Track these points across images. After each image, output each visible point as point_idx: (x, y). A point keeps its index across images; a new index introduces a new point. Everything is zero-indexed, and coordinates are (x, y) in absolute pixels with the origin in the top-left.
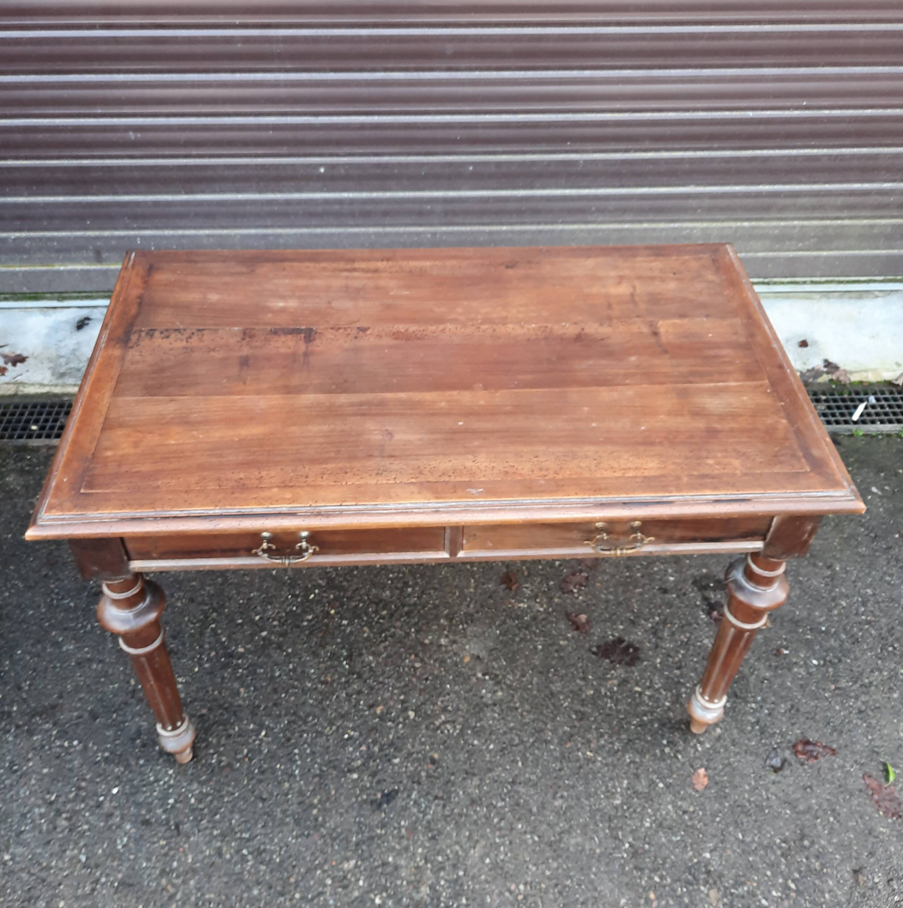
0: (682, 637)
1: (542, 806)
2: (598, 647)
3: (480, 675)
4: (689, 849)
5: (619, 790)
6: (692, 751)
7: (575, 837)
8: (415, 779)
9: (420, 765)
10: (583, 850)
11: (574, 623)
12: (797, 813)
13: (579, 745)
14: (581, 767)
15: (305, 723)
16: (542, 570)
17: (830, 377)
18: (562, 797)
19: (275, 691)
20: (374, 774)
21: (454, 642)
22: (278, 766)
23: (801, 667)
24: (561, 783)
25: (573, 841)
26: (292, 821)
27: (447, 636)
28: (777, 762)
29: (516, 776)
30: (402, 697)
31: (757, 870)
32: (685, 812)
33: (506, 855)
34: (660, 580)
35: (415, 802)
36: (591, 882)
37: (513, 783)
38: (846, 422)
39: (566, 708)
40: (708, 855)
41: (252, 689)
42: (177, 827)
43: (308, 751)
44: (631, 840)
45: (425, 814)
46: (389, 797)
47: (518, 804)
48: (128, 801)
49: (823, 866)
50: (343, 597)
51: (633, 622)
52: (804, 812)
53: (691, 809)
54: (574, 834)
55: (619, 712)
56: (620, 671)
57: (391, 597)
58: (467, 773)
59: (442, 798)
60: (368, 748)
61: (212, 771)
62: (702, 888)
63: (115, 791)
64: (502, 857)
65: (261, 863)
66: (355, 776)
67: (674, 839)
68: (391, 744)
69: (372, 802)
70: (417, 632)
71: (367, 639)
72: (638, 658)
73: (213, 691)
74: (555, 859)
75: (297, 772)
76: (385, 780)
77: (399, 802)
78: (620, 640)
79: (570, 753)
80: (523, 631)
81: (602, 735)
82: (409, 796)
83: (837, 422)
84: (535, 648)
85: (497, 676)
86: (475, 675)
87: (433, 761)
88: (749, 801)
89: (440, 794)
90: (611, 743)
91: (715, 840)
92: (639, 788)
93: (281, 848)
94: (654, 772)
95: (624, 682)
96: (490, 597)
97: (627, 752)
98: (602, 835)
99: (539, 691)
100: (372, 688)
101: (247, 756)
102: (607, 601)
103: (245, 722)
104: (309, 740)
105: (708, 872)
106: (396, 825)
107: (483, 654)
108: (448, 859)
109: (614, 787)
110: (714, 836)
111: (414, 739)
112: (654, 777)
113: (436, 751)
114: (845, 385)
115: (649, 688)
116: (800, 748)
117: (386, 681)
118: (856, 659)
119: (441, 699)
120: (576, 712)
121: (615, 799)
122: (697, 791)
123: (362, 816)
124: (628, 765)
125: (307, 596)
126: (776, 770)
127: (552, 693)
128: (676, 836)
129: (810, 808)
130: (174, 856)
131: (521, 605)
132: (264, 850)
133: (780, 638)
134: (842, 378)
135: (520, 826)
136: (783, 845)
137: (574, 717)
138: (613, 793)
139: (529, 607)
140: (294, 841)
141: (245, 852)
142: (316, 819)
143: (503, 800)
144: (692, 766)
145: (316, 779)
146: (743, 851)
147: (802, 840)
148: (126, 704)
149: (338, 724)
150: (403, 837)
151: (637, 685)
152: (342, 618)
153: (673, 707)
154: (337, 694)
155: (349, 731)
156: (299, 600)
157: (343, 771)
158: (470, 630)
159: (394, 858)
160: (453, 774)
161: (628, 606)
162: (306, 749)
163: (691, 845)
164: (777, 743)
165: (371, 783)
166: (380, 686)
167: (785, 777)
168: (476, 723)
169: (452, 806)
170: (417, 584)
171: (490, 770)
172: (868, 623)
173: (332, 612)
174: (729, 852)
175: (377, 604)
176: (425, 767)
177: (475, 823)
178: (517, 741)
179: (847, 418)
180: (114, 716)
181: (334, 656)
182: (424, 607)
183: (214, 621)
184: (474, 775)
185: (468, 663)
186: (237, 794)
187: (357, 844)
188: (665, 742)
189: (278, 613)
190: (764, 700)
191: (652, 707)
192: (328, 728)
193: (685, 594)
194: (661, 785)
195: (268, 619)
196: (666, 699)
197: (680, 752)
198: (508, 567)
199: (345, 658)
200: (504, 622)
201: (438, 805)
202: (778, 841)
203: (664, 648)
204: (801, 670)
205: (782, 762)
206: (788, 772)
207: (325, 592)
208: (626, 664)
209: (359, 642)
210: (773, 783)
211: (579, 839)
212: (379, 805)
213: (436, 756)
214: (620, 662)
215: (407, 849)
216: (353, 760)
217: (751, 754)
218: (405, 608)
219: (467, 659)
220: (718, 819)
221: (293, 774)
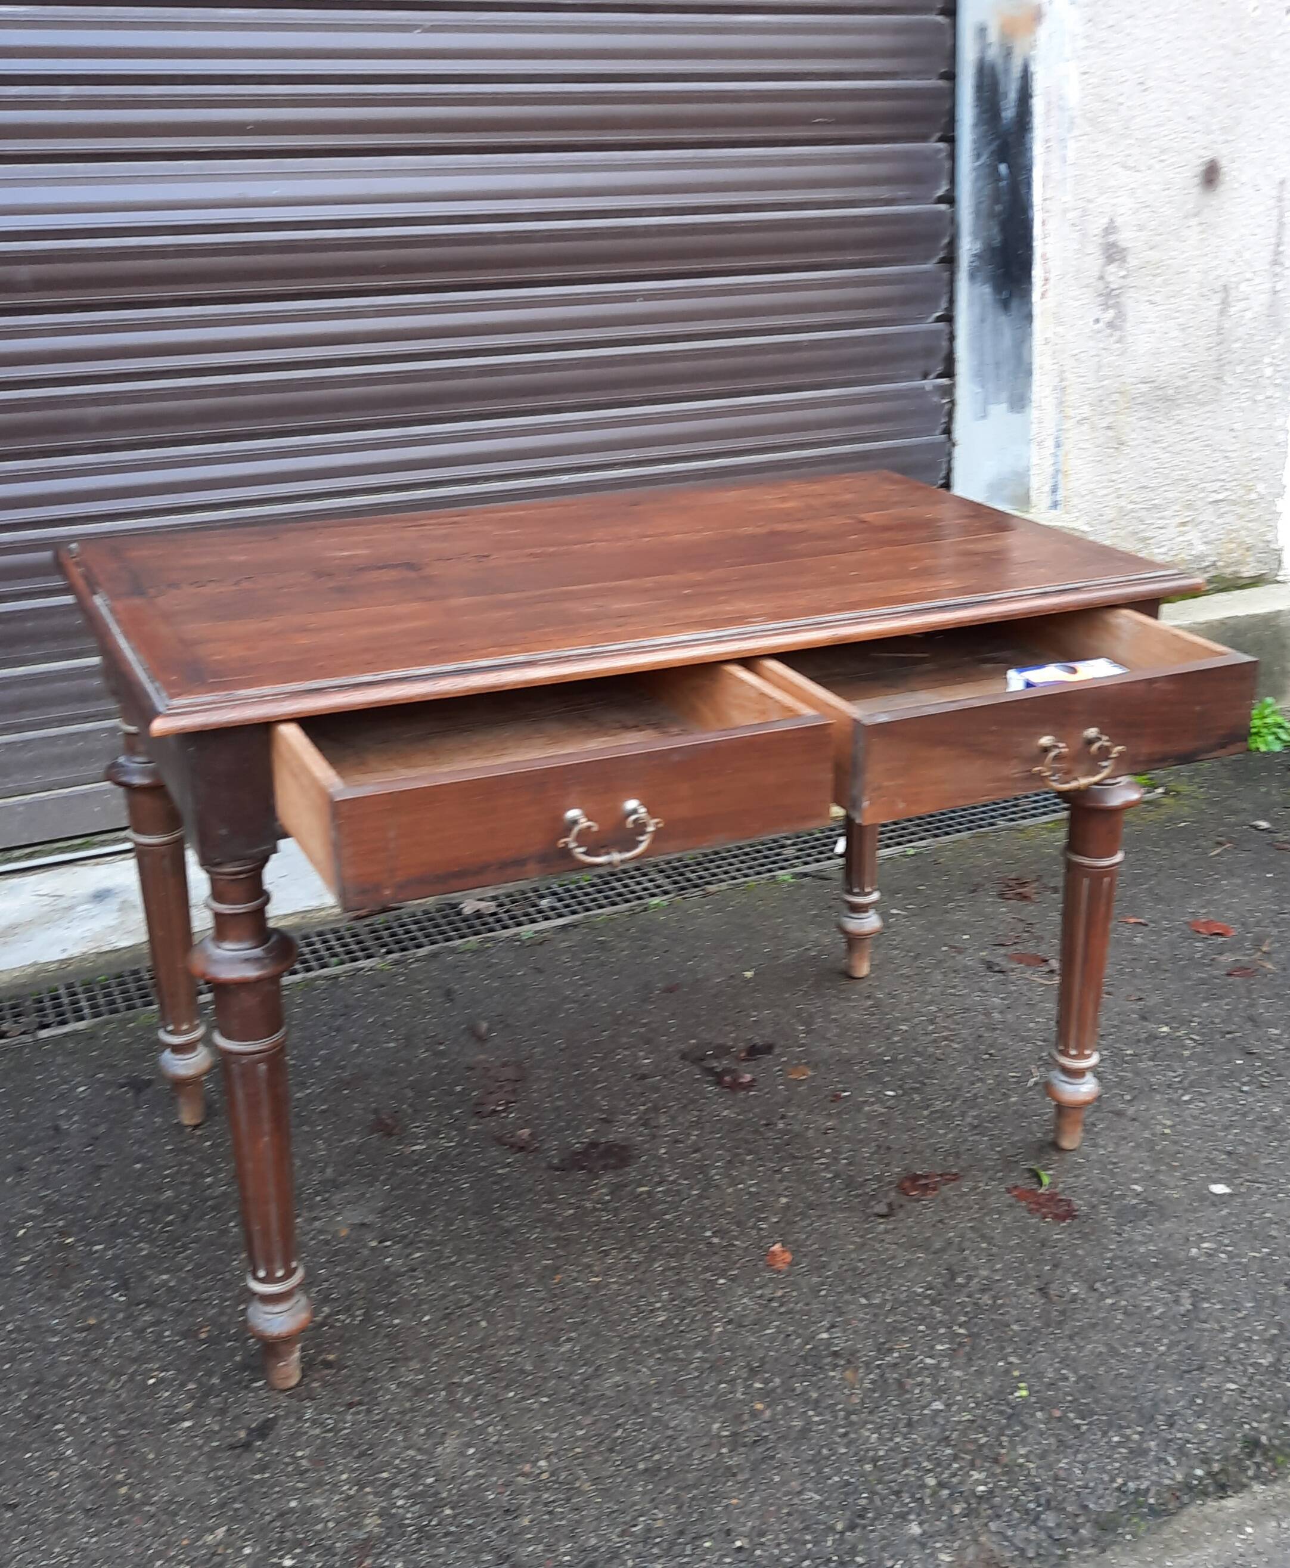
0: (689, 1117)
1: (541, 1360)
2: (561, 1161)
3: (374, 1244)
4: (793, 1337)
5: (659, 1305)
6: (754, 1232)
7: (610, 1377)
8: (303, 1395)
9: (305, 1376)
10: (628, 1389)
11: (512, 1146)
12: (935, 1253)
13: (575, 1275)
14: (587, 1298)
15: (64, 1387)
16: (436, 1101)
18: (569, 1340)
20: (223, 1412)
21: (316, 1219)
22: (28, 1455)
23: (874, 1103)
24: (561, 1325)
25: (608, 1383)
26: (81, 1516)
28: (882, 1208)
29: (483, 1339)
31: (903, 1331)
32: (770, 1300)
33: (501, 1434)
34: (631, 1066)
35: (314, 1422)
36: (657, 1420)
37: (481, 1348)
38: (829, 858)
39: (536, 1240)
40: (825, 1336)
43: (83, 1420)
44: (700, 1354)
45: (335, 1430)
46: (262, 1430)
47: (499, 1370)
49: (995, 1298)
50: (85, 1218)
51: (606, 1121)
52: (943, 1250)
53: (779, 1293)
54: (607, 1375)
55: (622, 1222)
56: (608, 1177)
57: (178, 1196)
58: (395, 1361)
59: (360, 1403)
60: (200, 1383)
62: (832, 1374)
64: (494, 1439)
66: (187, 1424)
67: (767, 1333)
68: (243, 1367)
69: (232, 1447)
71: (150, 1256)
72: (631, 1157)
74: (586, 1413)
75: (69, 1452)
76: (247, 1413)
77: (283, 1431)
78: (594, 1145)
79: (563, 1288)
80: (431, 1175)
81: (606, 1253)
82: (299, 1419)
83: (818, 861)
84: (459, 1188)
85: (405, 1237)
86: (365, 1246)
87: (328, 1365)
88: (860, 1260)
89: (357, 1399)
90: (625, 1258)
91: (829, 1317)
92: (690, 1294)
94: (706, 1269)
95: (616, 1190)
96: (359, 1152)
97: (655, 1260)
98: (651, 1362)
99: (483, 1234)
100: (180, 1312)
102: (557, 1109)
104: (80, 1407)
105: (835, 1354)
106: (287, 1459)
107: (369, 1219)
108: (401, 1471)
109: (649, 1303)
110: (826, 1312)
112: (709, 1275)
113: (329, 1352)
115: (659, 1183)
116: (907, 1184)
117: (204, 1296)
118: (946, 1077)
120: (556, 1240)
121: (656, 1317)
122: (779, 1272)
123: (219, 1468)
124: (663, 1274)
125: (11, 1235)
126: (884, 1217)
127: (506, 1231)
129: (949, 1243)
131: (416, 1148)
133: (832, 1082)
135: (512, 1394)
136: (929, 1292)
137: (553, 1246)
138: (651, 1312)
139: (430, 1147)
140: (94, 1540)
142: (130, 1498)
143: (470, 1373)
144: (761, 1248)
145: (111, 1450)
146: (876, 1315)
147: (953, 1279)
149: (130, 1371)
150: (307, 1471)
151: (640, 1185)
152: (91, 1244)
154: (115, 1336)
155: (155, 1374)
157: (162, 1425)
158: (337, 1198)
159: (300, 1500)
160: (370, 1369)
161: (592, 1106)
162: (77, 1419)
163: (796, 1332)
164: (875, 1190)
165: (221, 1424)
166: (195, 1305)
167: (900, 1221)
168: (389, 1299)
169: (384, 1407)
171: (434, 1346)
172: (946, 1038)
173: (70, 1241)
174: (855, 1323)
175: (153, 1211)
176: (316, 1376)
177: (432, 1413)
178: (468, 1300)
179: (829, 854)
181: (89, 1294)
184: (407, 1359)
185: (347, 1238)
187: (222, 1505)
188: (709, 1234)
190: (837, 1151)
191: (674, 1202)
192: (113, 1382)
193: (673, 1072)
194: (722, 1281)
196: (691, 1188)
197: (736, 1238)
198: (376, 1111)
199: (115, 1289)
200: (393, 1174)
201: (358, 1413)
202: (921, 1290)
203: (667, 1136)
204: (875, 1107)
205: (890, 1205)
206: (901, 1215)
207: (45, 1221)
208: (615, 1168)
209: (135, 1264)
210: (887, 1232)
211: (617, 1378)
212: (247, 1446)
213: (331, 1357)
214: (605, 1167)
215: (319, 1483)
216: (176, 1407)
217: (843, 1210)
218: (209, 1203)
219: (344, 1233)
220: (823, 1293)
221: (61, 1458)
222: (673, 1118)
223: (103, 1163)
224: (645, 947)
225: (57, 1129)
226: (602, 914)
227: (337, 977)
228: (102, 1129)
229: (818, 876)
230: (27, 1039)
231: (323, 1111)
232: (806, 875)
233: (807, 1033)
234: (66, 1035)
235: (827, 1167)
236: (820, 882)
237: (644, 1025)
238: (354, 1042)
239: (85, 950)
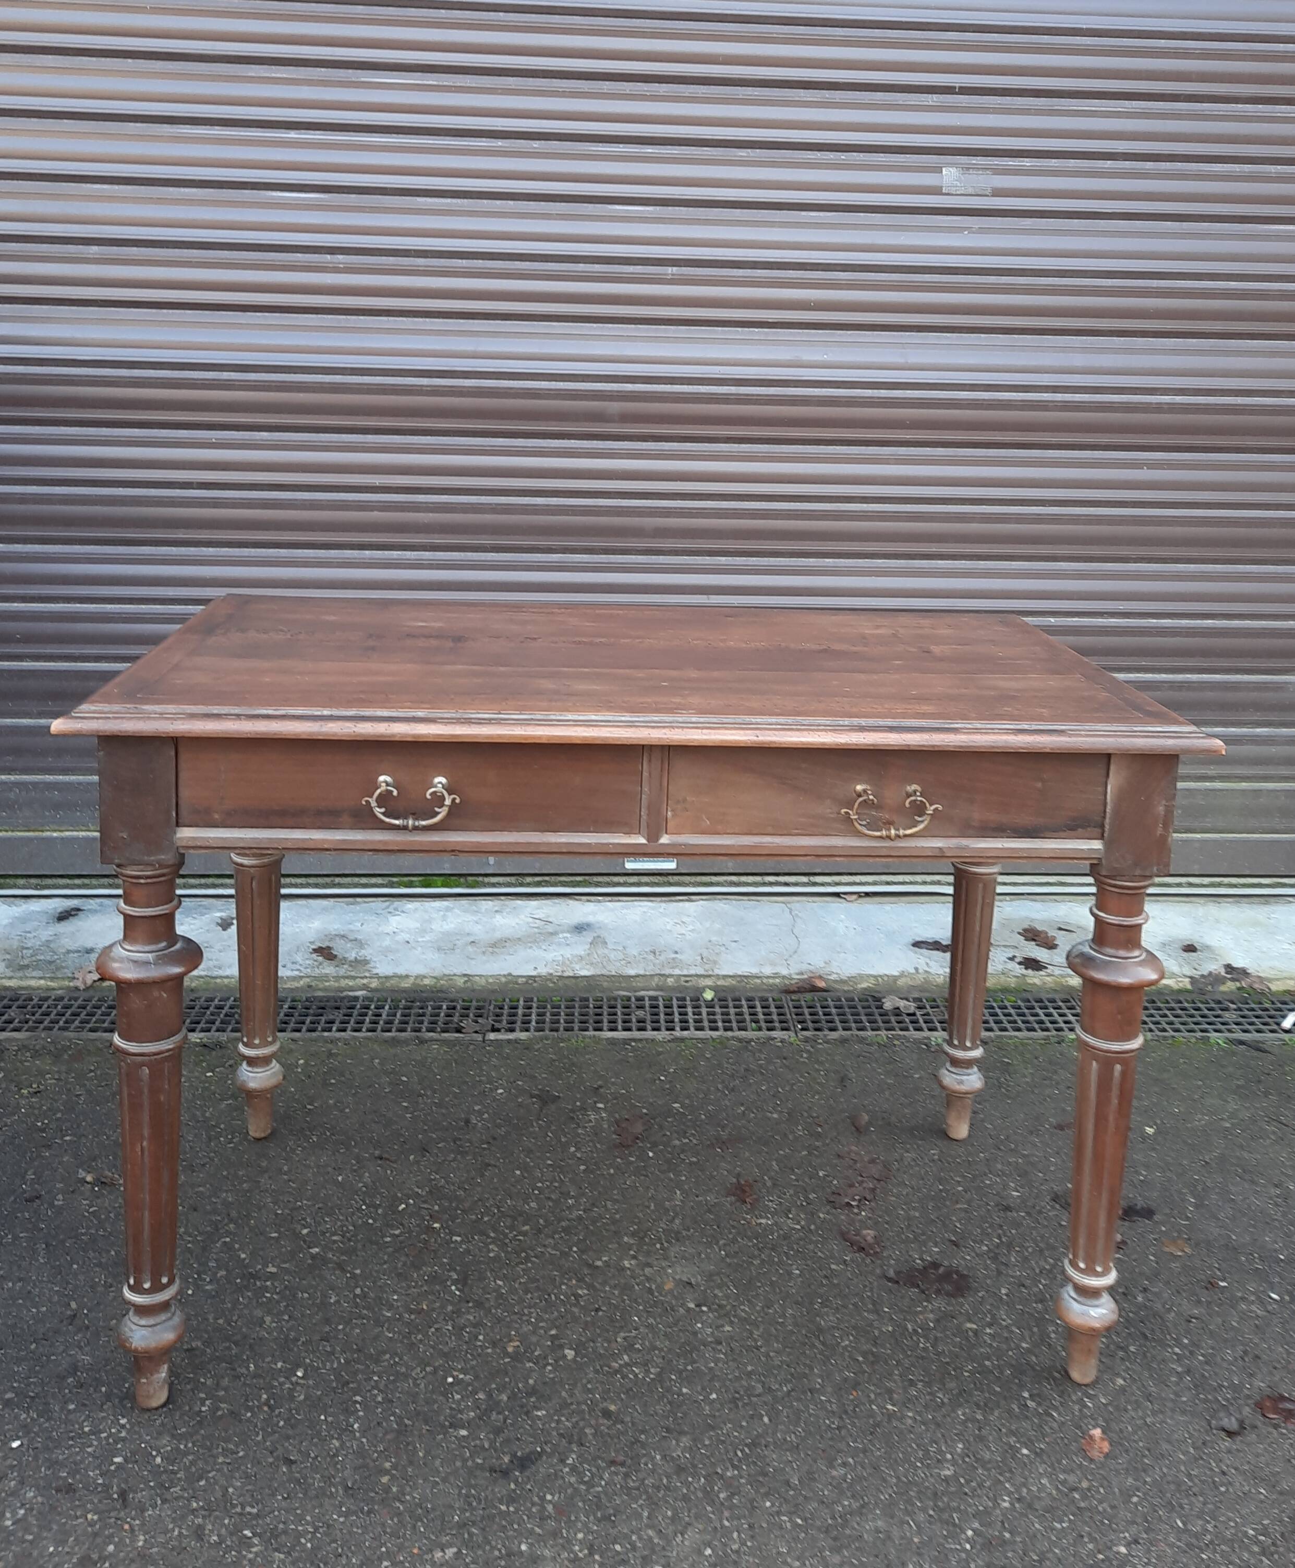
0: (1042, 1263)
1: (810, 1477)
2: (898, 1273)
3: (692, 1305)
4: (1086, 1540)
5: (949, 1456)
6: (1077, 1407)
7: (874, 1520)
8: (574, 1438)
9: (583, 1419)
10: (889, 1538)
11: (854, 1244)
13: (872, 1396)
14: (877, 1425)
15: (377, 1361)
16: (797, 1180)
17: (1238, 984)
18: (844, 1464)
19: (327, 1321)
20: (498, 1431)
21: (649, 1265)
22: (323, 1417)
23: (1253, 1302)
24: (842, 1446)
25: (869, 1526)
26: (341, 1492)
27: (634, 1257)
28: (1231, 1423)
29: (759, 1436)
30: (553, 1332)
32: (1074, 1489)
33: (743, 1544)
34: (998, 1194)
35: (573, 1469)
37: (754, 1445)
38: (1273, 1031)
39: (845, 1348)
40: (1123, 1550)
41: (286, 1317)
42: (123, 1494)
43: (380, 1399)
44: (976, 1525)
45: (590, 1485)
46: (524, 1463)
47: (765, 1474)
48: (36, 1458)
50: (457, 1208)
51: (955, 1244)
53: (1085, 1484)
54: (870, 1516)
55: (938, 1354)
56: (940, 1303)
57: (539, 1209)
58: (668, 1430)
59: (623, 1464)
60: (490, 1395)
61: (200, 1423)
63: (15, 1444)
64: (735, 1547)
65: (277, 1550)
66: (464, 1433)
67: (1058, 1526)
68: (532, 1392)
69: (492, 1470)
70: (581, 1252)
71: (497, 1259)
72: (969, 1288)
73: (216, 1319)
74: (836, 1550)
75: (356, 1426)
76: (518, 1439)
77: (543, 1469)
78: (935, 1265)
79: (857, 1406)
80: (767, 1252)
81: (912, 1383)
82: (562, 1461)
83: (1258, 1031)
84: (790, 1273)
85: (722, 1306)
86: (682, 1305)
87: (607, 1414)
88: (1189, 1476)
89: (621, 1458)
90: (929, 1394)
91: (1134, 1529)
92: (987, 1456)
93: (316, 1529)
94: (1013, 1433)
95: (945, 1318)
96: (710, 1211)
97: (960, 1405)
98: (922, 1517)
99: (796, 1324)
100: (499, 1320)
101: (267, 1403)
102: (909, 1218)
103: (269, 1359)
104: (382, 1386)
106: (536, 1499)
107: (698, 1280)
108: (634, 1548)
109: (940, 1451)
110: (1134, 1522)
111: (574, 1385)
112: (1012, 1440)
113: (613, 1402)
114: (1262, 993)
115: (990, 1325)
116: (1268, 1403)
117: (526, 1311)
119: (622, 1334)
120: (864, 1354)
121: (943, 1468)
122: (1092, 1460)
123: (474, 1487)
124: (964, 1423)
125: (393, 1208)
126: (1230, 1434)
127: (821, 1330)
128: (1061, 1521)
130: (112, 1536)
131: (763, 1221)
132: (285, 1532)
133: (1211, 1267)
134: (1256, 986)
135: (768, 1504)
136: (1263, 1538)
137: (861, 1359)
138: (939, 1461)
139: (776, 1224)
140: (342, 1519)
141: (248, 1533)
142: (387, 1489)
143: (737, 1468)
144: (1079, 1427)
145: (391, 1436)
146: (1189, 1545)
148: (57, 1332)
149: (437, 1364)
150: (550, 1517)
151: (970, 1321)
152: (452, 1234)
153: (1037, 1351)
154: (436, 1326)
155: (455, 1373)
156: (380, 1211)
157: (443, 1426)
158: (673, 1251)
159: (531, 1545)
160: (642, 1432)
161: (944, 1224)
162: (375, 1396)
163: (1089, 1534)
164: (1227, 1400)
165: (492, 1442)
166: (515, 1317)
167: (1248, 1445)
168: (686, 1365)
169: (640, 1476)
170: (584, 1194)
171: (713, 1428)
173: (436, 1225)
175: (514, 1218)
176: (593, 1422)
177: (685, 1498)
178: (759, 1389)
179: (1275, 1027)
180: (33, 1346)
181: (434, 1279)
182: (594, 1222)
183: (228, 1234)
184: (682, 1433)
185: (671, 1291)
186: (241, 1454)
187: (462, 1525)
188: (1026, 1395)
189: (342, 1226)
190: (1193, 1343)
191: (998, 1349)
192: (419, 1369)
193: (1040, 1212)
194: (1025, 1451)
195: (323, 1233)
196: (1023, 1338)
197: (1056, 1409)
198: (738, 1176)
199: (455, 1282)
200: (734, 1241)
201: (616, 1474)
202: (1251, 1532)
203: (1012, 1277)
204: (1253, 1308)
205: (1241, 1423)
206: (1253, 1437)
207: (425, 1202)
208: (949, 1295)
209: (480, 1262)
210: (1229, 1451)
211: (880, 1523)
212: (505, 1473)
213: (613, 1408)
214: (938, 1292)
215: (555, 1534)
216: (461, 1412)
217: (1184, 1412)
218: (563, 1224)
219: (669, 1286)
220: (1135, 1499)
221: (349, 1429)
222: (1026, 1259)
223: (492, 1162)
224: (1051, 1079)
225: (467, 1121)
226: (1016, 1037)
227: (749, 1041)
228: (502, 1131)
229: (1257, 1047)
230: (479, 1037)
231: (691, 1163)
232: (1242, 1043)
233: (1196, 1206)
234: (509, 1041)
235: (1180, 1358)
236: (1256, 1054)
237: (1024, 1156)
238: (742, 1105)
239: (551, 971)
